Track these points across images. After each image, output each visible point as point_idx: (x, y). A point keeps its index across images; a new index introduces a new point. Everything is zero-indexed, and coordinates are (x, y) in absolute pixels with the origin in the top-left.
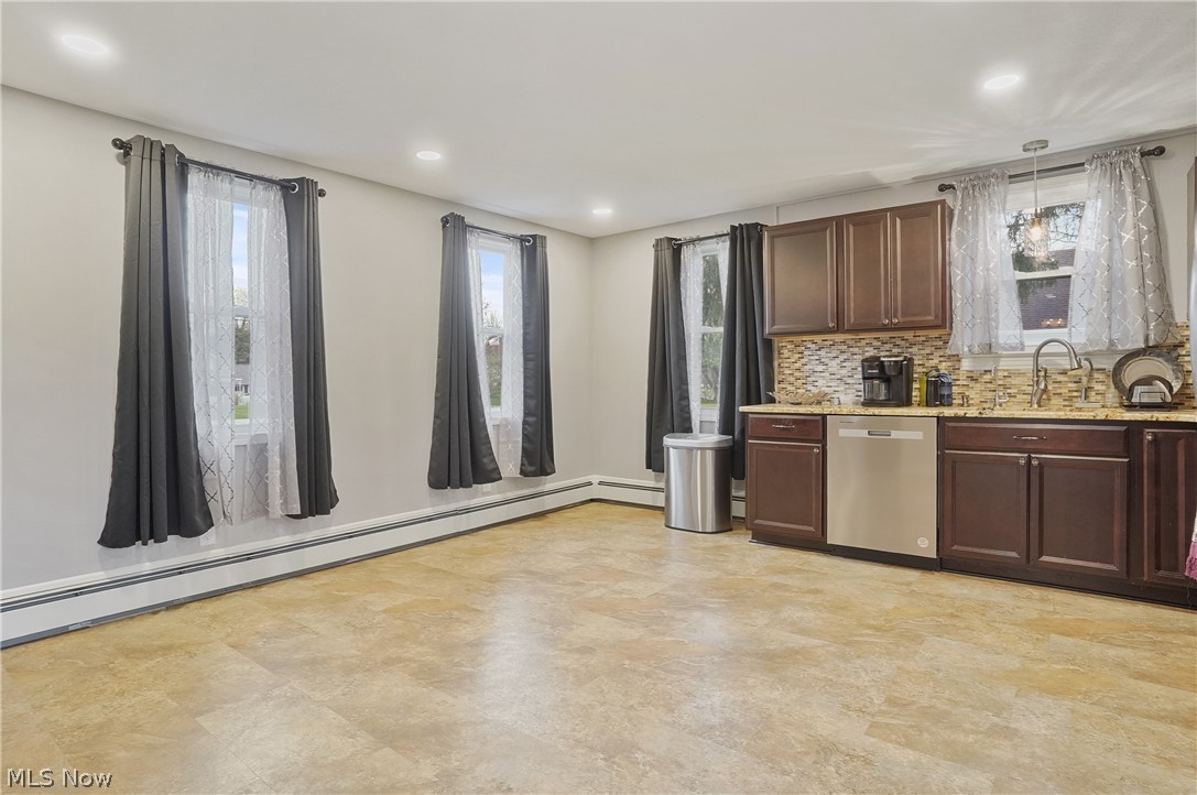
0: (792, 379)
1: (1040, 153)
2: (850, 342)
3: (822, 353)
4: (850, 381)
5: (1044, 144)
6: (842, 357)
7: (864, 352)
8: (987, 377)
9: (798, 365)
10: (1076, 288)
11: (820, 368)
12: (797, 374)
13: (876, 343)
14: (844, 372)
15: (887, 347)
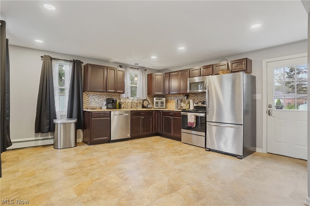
0: (86, 103)
1: (137, 65)
2: (100, 95)
3: (94, 97)
4: (100, 103)
5: (138, 64)
6: (98, 98)
7: (103, 97)
8: (125, 103)
9: (88, 99)
10: (138, 89)
11: (93, 100)
12: (87, 102)
13: (106, 95)
14: (99, 101)
15: (108, 96)
